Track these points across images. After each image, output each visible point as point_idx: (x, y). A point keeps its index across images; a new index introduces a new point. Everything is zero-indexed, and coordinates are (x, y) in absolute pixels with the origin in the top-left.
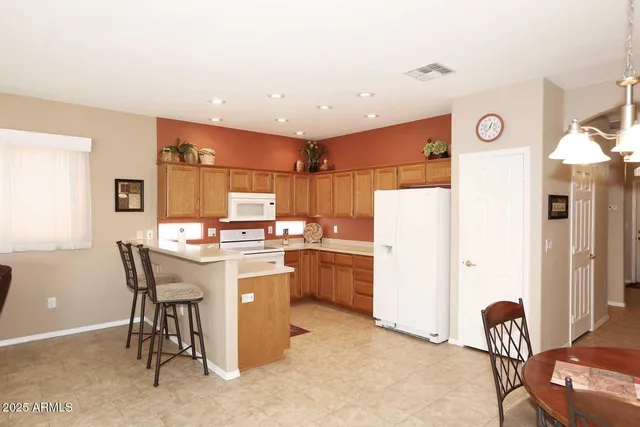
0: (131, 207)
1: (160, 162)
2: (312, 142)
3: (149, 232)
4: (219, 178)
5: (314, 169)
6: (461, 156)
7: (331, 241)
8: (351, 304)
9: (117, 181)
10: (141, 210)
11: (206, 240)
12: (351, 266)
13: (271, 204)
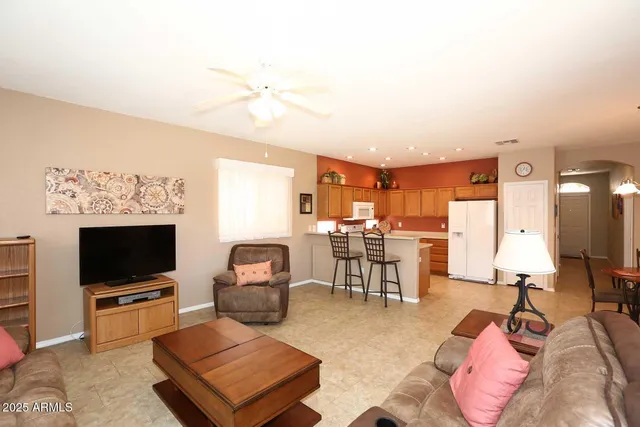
0: (306, 211)
1: (320, 182)
3: (314, 226)
4: (348, 193)
5: (389, 187)
6: (505, 184)
7: (396, 232)
9: (301, 195)
10: (311, 213)
13: (372, 209)
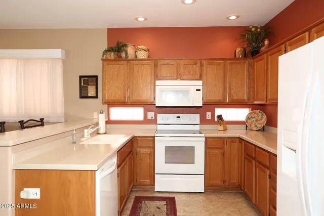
0: (89, 95)
9: (81, 77)
10: (96, 97)
12: (268, 168)
13: (197, 90)
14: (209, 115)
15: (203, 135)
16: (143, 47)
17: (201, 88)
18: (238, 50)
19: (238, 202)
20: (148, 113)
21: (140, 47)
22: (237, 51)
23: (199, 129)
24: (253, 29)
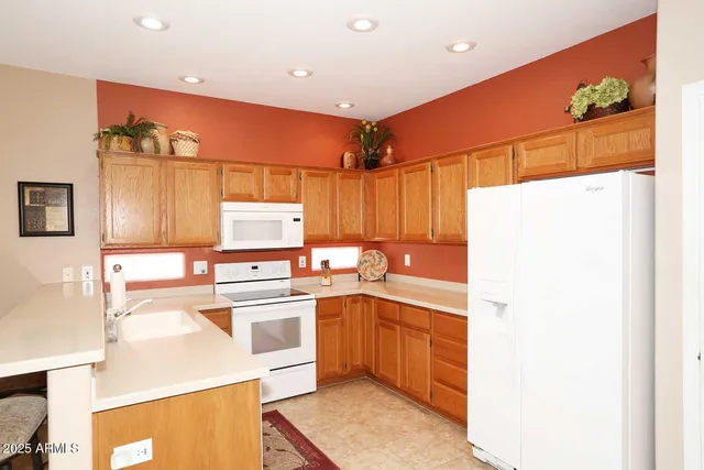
0: (49, 228)
2: (369, 123)
3: (85, 268)
5: (372, 164)
7: (400, 279)
8: (427, 398)
9: (22, 185)
10: (71, 232)
11: (190, 279)
12: (428, 332)
13: (295, 220)
14: (302, 261)
15: (312, 296)
16: (189, 133)
17: (301, 216)
18: (347, 156)
19: (371, 392)
20: (196, 263)
21: (184, 133)
22: (345, 157)
23: (289, 287)
24: (368, 127)
